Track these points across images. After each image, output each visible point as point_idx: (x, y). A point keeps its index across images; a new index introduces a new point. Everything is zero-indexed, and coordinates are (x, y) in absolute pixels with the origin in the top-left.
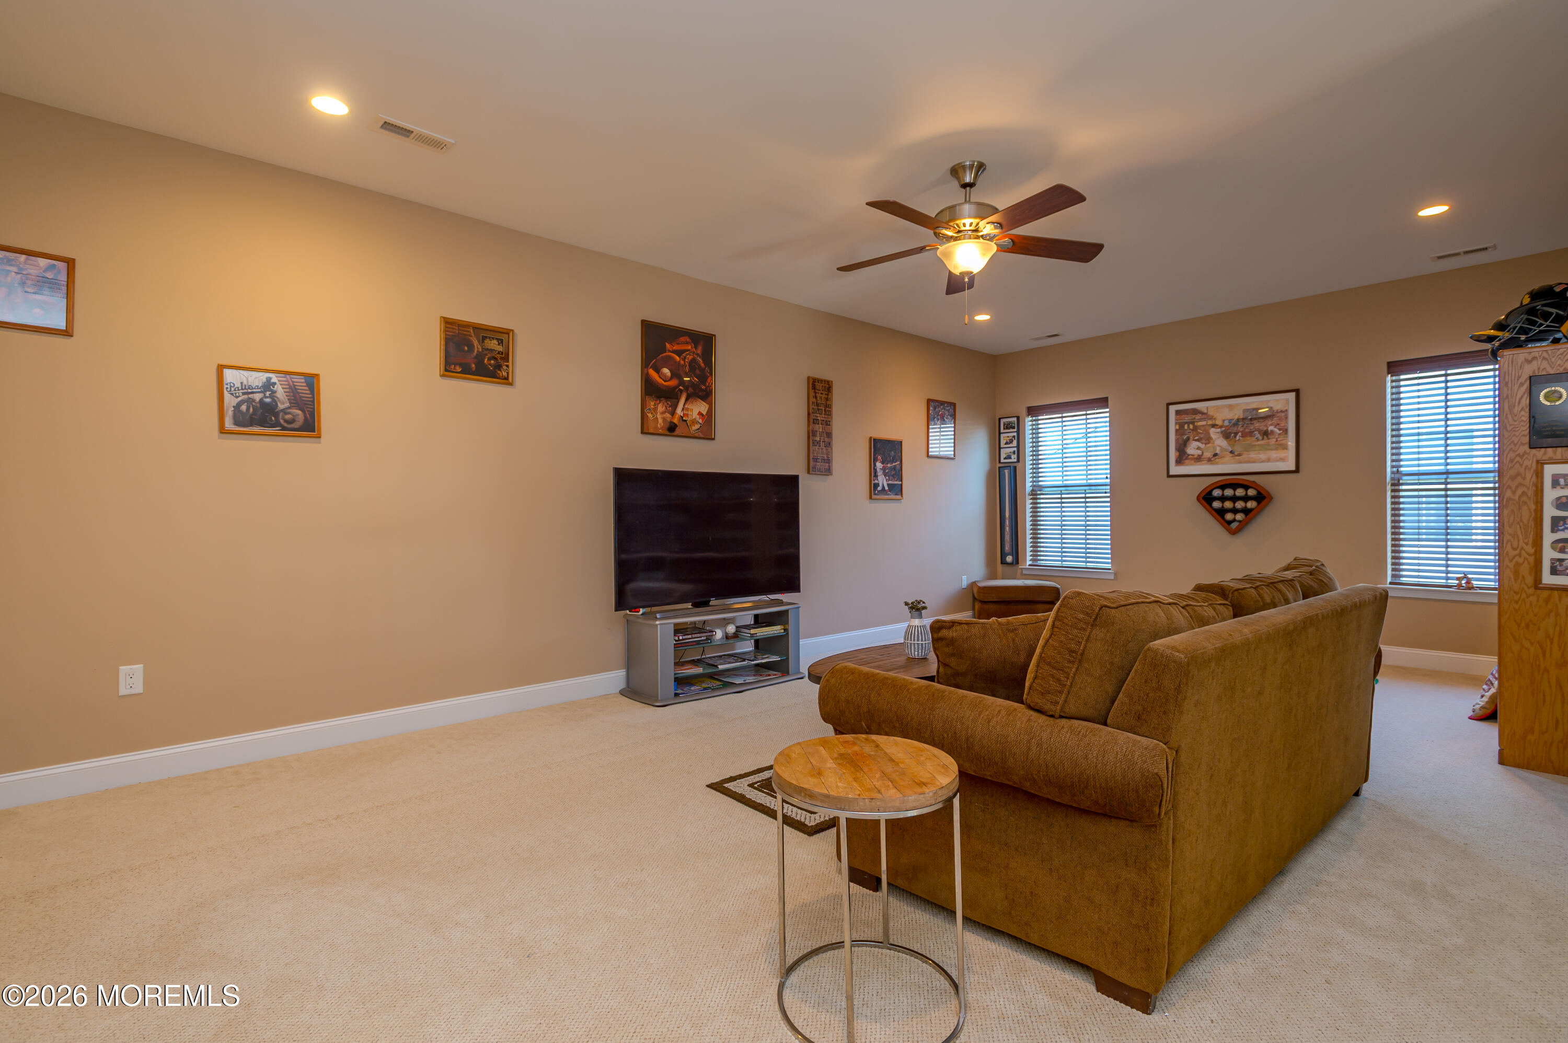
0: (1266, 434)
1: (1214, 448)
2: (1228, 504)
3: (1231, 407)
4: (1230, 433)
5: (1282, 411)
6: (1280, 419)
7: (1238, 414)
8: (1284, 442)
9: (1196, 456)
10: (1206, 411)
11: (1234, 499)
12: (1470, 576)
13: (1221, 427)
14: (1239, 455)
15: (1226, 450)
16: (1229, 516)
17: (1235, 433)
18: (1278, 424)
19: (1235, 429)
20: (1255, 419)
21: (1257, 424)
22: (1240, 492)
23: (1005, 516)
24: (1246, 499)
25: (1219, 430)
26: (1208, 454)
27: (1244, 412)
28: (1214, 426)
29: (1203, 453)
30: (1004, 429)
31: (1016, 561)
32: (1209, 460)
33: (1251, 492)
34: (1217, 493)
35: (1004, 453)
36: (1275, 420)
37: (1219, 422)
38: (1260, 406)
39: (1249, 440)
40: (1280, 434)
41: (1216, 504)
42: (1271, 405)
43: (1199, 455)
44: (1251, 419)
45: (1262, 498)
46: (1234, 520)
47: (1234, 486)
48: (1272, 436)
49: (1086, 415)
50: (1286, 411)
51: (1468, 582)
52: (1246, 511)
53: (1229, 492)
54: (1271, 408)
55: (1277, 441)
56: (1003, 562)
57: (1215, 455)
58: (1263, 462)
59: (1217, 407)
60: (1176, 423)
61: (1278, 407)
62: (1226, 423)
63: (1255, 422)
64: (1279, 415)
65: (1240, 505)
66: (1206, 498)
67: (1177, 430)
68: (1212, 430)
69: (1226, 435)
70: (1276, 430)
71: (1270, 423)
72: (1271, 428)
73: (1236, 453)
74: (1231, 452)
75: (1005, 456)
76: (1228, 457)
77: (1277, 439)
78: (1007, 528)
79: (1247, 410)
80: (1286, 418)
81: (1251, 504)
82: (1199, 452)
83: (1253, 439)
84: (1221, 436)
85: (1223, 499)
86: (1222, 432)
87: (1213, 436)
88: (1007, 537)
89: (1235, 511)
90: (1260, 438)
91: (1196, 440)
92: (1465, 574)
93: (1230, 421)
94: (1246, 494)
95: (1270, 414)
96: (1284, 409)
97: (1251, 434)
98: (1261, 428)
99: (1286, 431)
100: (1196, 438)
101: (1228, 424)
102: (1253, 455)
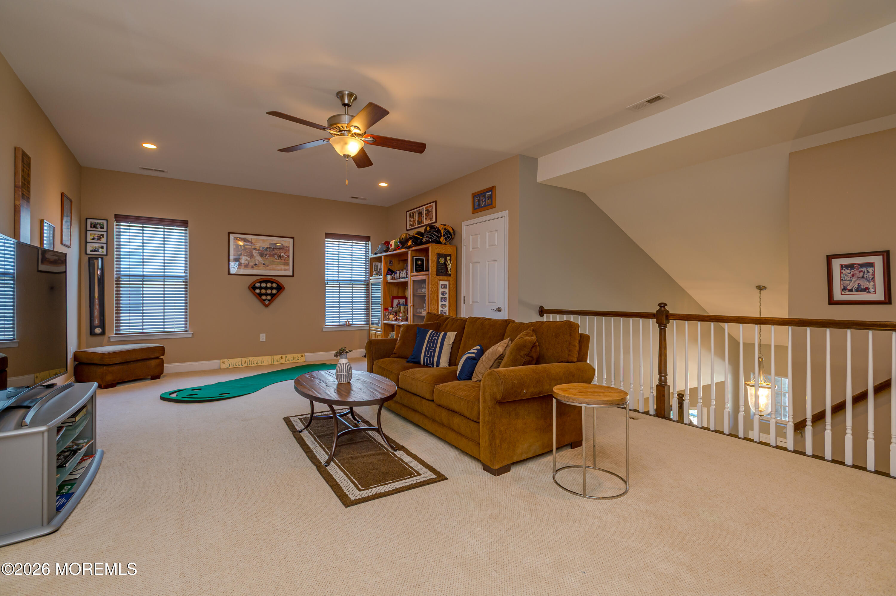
0: (280, 257)
1: (255, 261)
2: (263, 291)
3: (263, 240)
4: (263, 254)
5: (287, 247)
6: (286, 251)
7: (267, 245)
8: (288, 261)
9: (245, 264)
10: (251, 241)
11: (266, 288)
12: (349, 320)
13: (259, 250)
14: (267, 266)
15: (261, 263)
16: (264, 297)
17: (265, 254)
18: (285, 253)
19: (266, 253)
20: (275, 248)
21: (276, 251)
22: (269, 285)
23: (94, 297)
24: (272, 288)
25: (258, 252)
26: (251, 264)
27: (270, 244)
28: (255, 249)
29: (249, 263)
30: (91, 227)
31: (103, 333)
32: (252, 267)
33: (275, 285)
34: (258, 285)
35: (90, 247)
36: (284, 251)
37: (258, 248)
38: (277, 243)
39: (272, 259)
40: (286, 258)
41: (258, 291)
42: (282, 243)
43: (246, 264)
44: (273, 249)
45: (280, 288)
46: (266, 299)
47: (266, 282)
48: (283, 258)
49: (164, 229)
50: (289, 247)
51: (349, 323)
52: (273, 295)
53: (264, 285)
54: (282, 244)
55: (285, 261)
56: (92, 333)
57: (256, 264)
58: (278, 270)
59: (257, 240)
60: (234, 245)
61: (286, 244)
62: (261, 249)
63: (275, 250)
64: (286, 248)
65: (269, 291)
66: (253, 288)
67: (234, 249)
68: (254, 251)
69: (261, 255)
70: (285, 255)
71: (282, 252)
72: (282, 254)
73: (266, 265)
74: (264, 264)
75: (92, 249)
76: (262, 266)
77: (285, 260)
78: (97, 307)
79: (272, 244)
80: (289, 250)
81: (274, 291)
82: (247, 262)
83: (274, 258)
84: (259, 255)
85: (261, 288)
86: (259, 253)
87: (255, 255)
88: (96, 313)
89: (266, 295)
90: (278, 258)
91: (245, 256)
92: (348, 319)
93: (263, 247)
94: (272, 286)
95: (281, 247)
96: (288, 246)
97: (273, 256)
98: (278, 253)
99: (289, 256)
100: (245, 254)
101: (262, 249)
102: (274, 267)
